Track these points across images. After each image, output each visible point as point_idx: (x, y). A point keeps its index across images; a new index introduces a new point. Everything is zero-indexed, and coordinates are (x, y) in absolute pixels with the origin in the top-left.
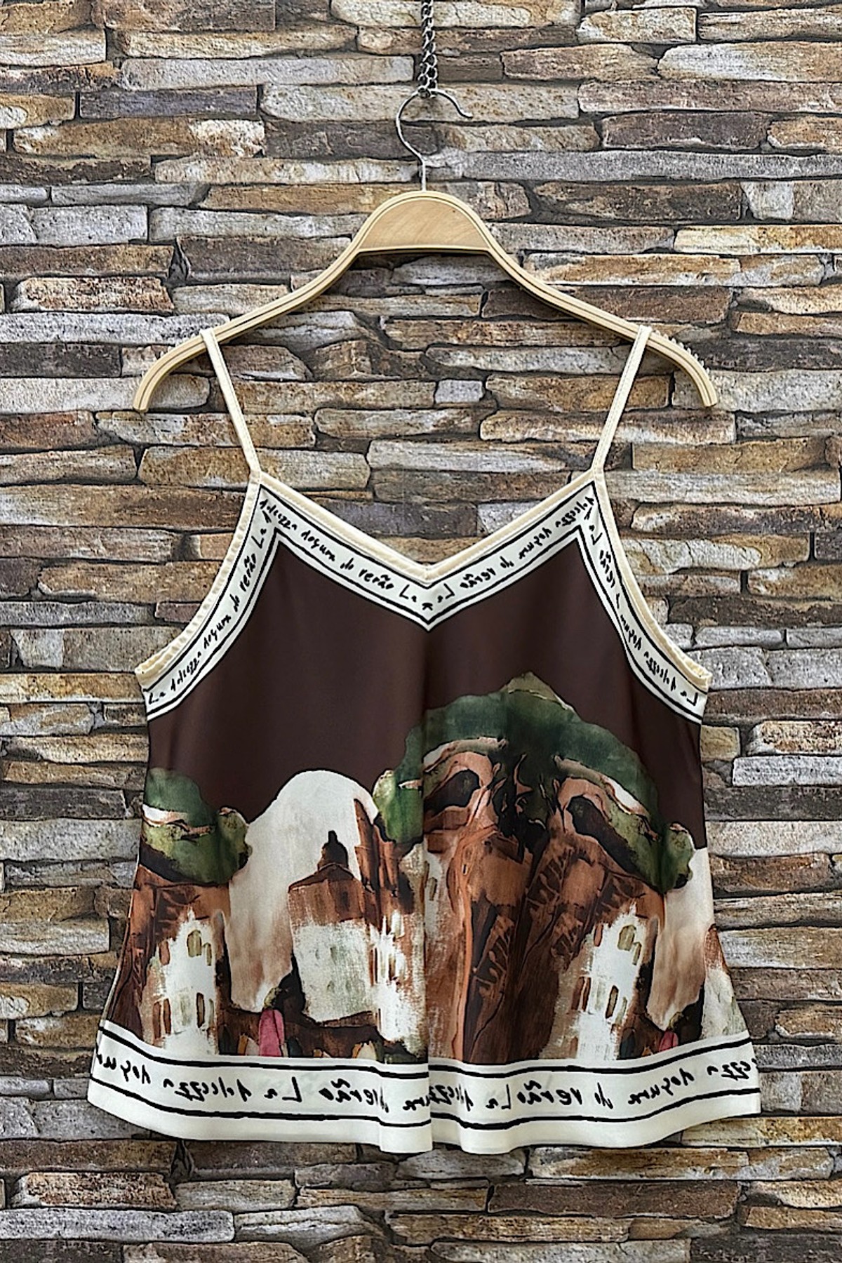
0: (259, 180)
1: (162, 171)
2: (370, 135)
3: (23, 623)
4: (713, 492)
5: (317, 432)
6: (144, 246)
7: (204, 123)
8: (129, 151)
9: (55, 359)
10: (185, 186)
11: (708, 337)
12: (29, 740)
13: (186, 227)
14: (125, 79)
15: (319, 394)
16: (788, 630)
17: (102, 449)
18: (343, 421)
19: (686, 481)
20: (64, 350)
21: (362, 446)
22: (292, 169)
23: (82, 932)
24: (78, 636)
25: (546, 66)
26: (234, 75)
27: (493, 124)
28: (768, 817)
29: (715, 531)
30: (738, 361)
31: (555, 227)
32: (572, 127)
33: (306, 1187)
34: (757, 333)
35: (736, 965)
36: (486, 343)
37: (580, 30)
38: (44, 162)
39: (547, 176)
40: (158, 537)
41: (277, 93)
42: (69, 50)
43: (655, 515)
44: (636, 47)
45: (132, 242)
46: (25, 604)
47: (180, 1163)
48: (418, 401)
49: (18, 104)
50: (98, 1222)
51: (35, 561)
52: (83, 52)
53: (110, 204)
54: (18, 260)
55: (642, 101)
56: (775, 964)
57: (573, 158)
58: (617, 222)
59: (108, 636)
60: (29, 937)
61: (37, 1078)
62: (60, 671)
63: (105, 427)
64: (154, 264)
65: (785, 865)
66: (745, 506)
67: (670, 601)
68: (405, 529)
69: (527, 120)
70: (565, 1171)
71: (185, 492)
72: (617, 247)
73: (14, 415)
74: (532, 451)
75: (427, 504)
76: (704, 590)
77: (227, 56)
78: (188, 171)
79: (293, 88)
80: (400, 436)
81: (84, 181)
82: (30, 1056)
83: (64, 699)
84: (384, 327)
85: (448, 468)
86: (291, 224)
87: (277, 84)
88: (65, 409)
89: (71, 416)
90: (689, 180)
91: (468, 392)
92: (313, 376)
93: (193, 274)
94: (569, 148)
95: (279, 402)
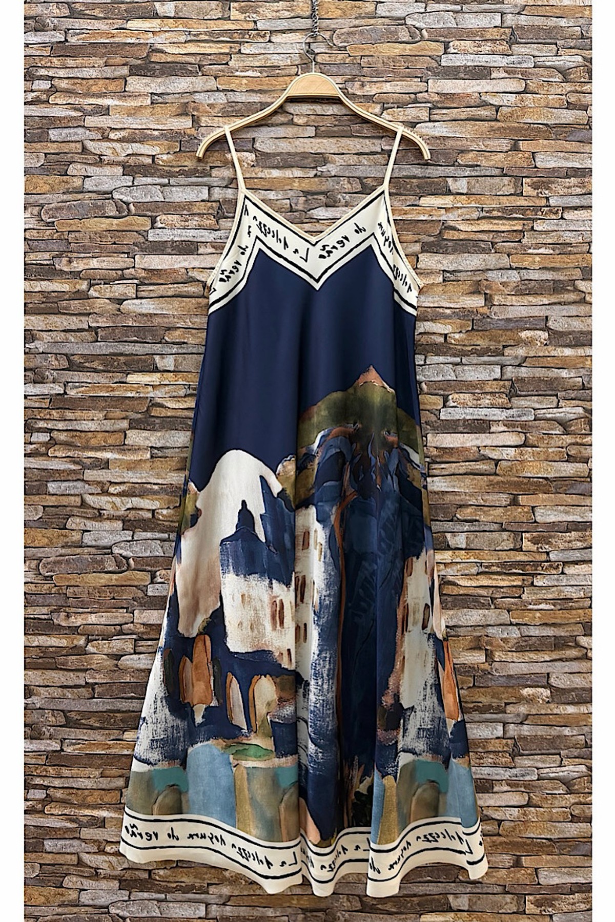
2: (297, 158)
39: (368, 175)
49: (157, 145)
56: (456, 490)
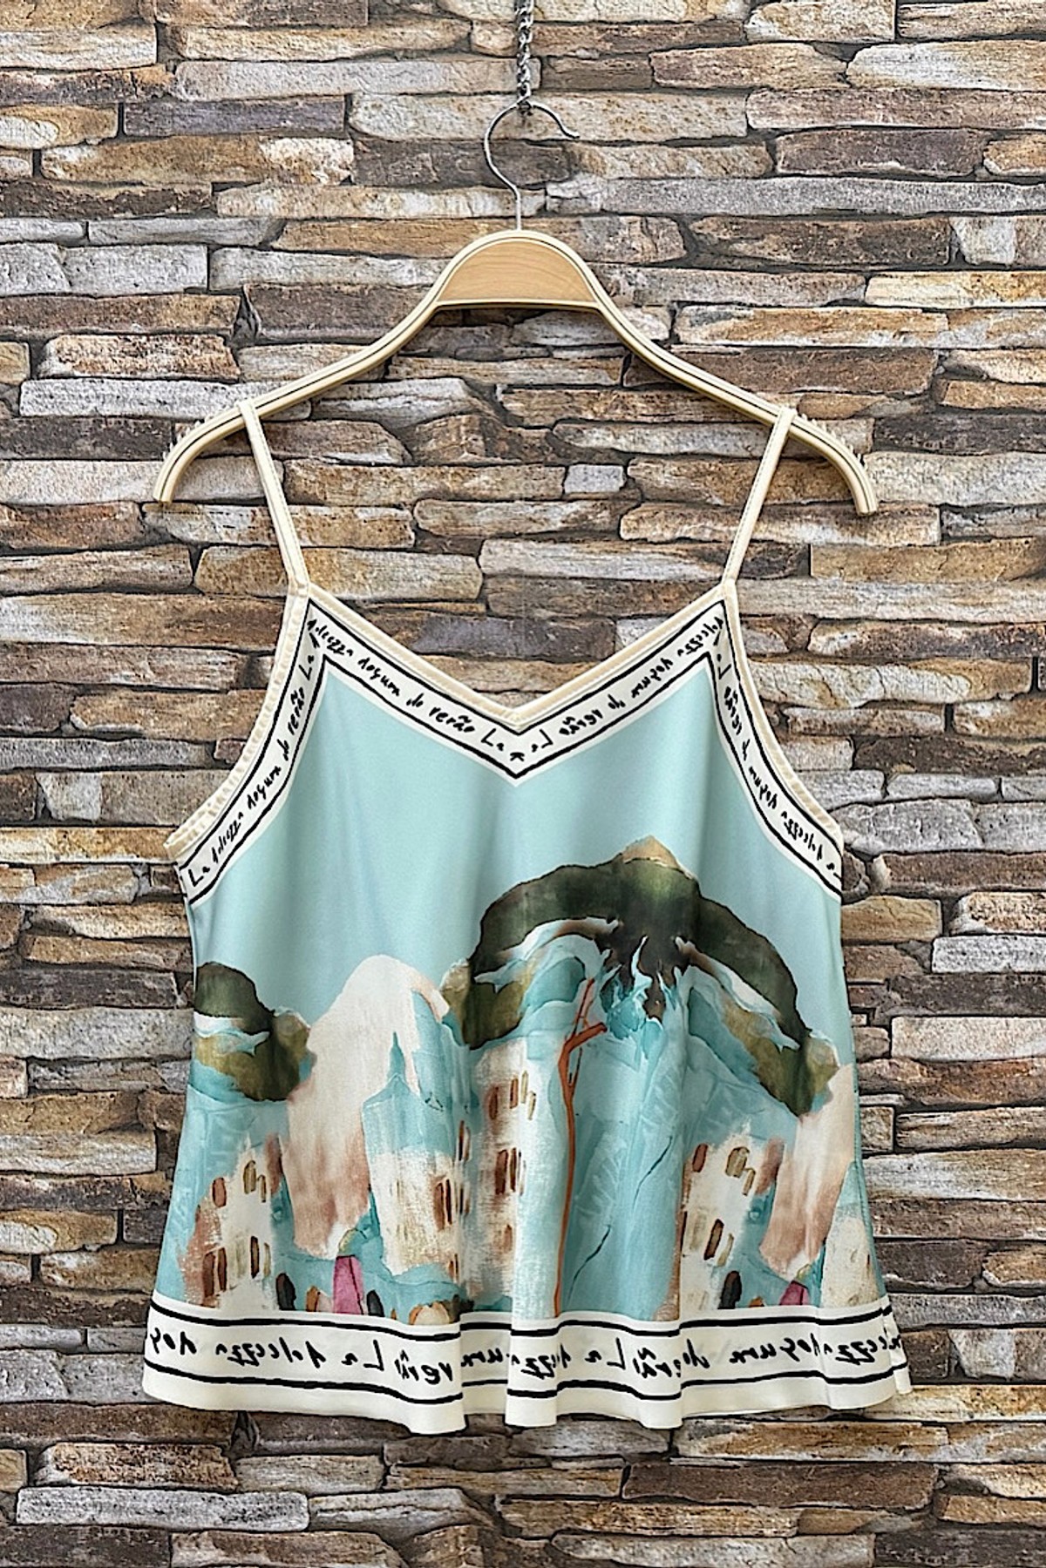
0: (346, 214)
1: (226, 201)
3: (51, 765)
4: (910, 605)
5: (417, 530)
6: (202, 296)
7: (279, 142)
8: (185, 176)
9: (93, 436)
10: (254, 221)
11: (906, 411)
12: (59, 910)
13: (256, 272)
14: (181, 86)
15: (420, 481)
16: (1004, 779)
17: (150, 550)
18: (449, 515)
19: (876, 591)
20: (104, 426)
21: (472, 547)
22: (388, 200)
23: (122, 1147)
24: (119, 782)
25: (706, 70)
26: (316, 81)
27: (639, 143)
28: (976, 1012)
29: (913, 654)
30: (944, 442)
31: (716, 272)
32: (738, 148)
33: (398, 1465)
34: (969, 406)
35: (934, 1196)
36: (629, 418)
37: (749, 26)
38: (78, 191)
40: (219, 659)
41: (369, 104)
42: (110, 51)
43: (837, 635)
44: (819, 46)
45: (189, 291)
46: (54, 741)
47: (243, 1434)
48: (542, 491)
50: (142, 1504)
51: (67, 687)
52: (127, 52)
53: (161, 243)
54: (47, 313)
55: (828, 114)
57: (740, 186)
58: (795, 267)
59: (155, 782)
60: (58, 1153)
61: (66, 1327)
62: (97, 824)
63: (154, 522)
64: (215, 319)
65: (997, 1072)
66: (952, 623)
67: (855, 741)
68: (526, 650)
69: (683, 138)
70: (720, 1448)
71: (252, 603)
72: (792, 297)
73: (40, 507)
74: (684, 554)
75: (553, 619)
76: (898, 728)
77: (308, 58)
78: (258, 202)
79: (389, 98)
80: (520, 534)
81: (129, 214)
82: (59, 1300)
83: (101, 859)
84: (501, 398)
85: (579, 574)
86: (386, 268)
87: (370, 93)
88: (105, 498)
89: (112, 508)
90: (884, 215)
91: (606, 480)
92: (413, 459)
93: (264, 331)
94: (735, 173)
95: (369, 492)
